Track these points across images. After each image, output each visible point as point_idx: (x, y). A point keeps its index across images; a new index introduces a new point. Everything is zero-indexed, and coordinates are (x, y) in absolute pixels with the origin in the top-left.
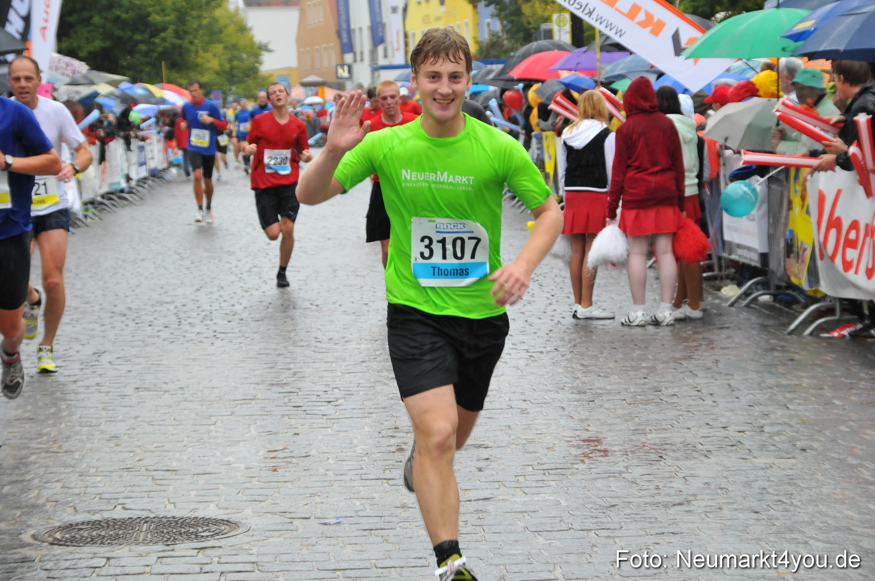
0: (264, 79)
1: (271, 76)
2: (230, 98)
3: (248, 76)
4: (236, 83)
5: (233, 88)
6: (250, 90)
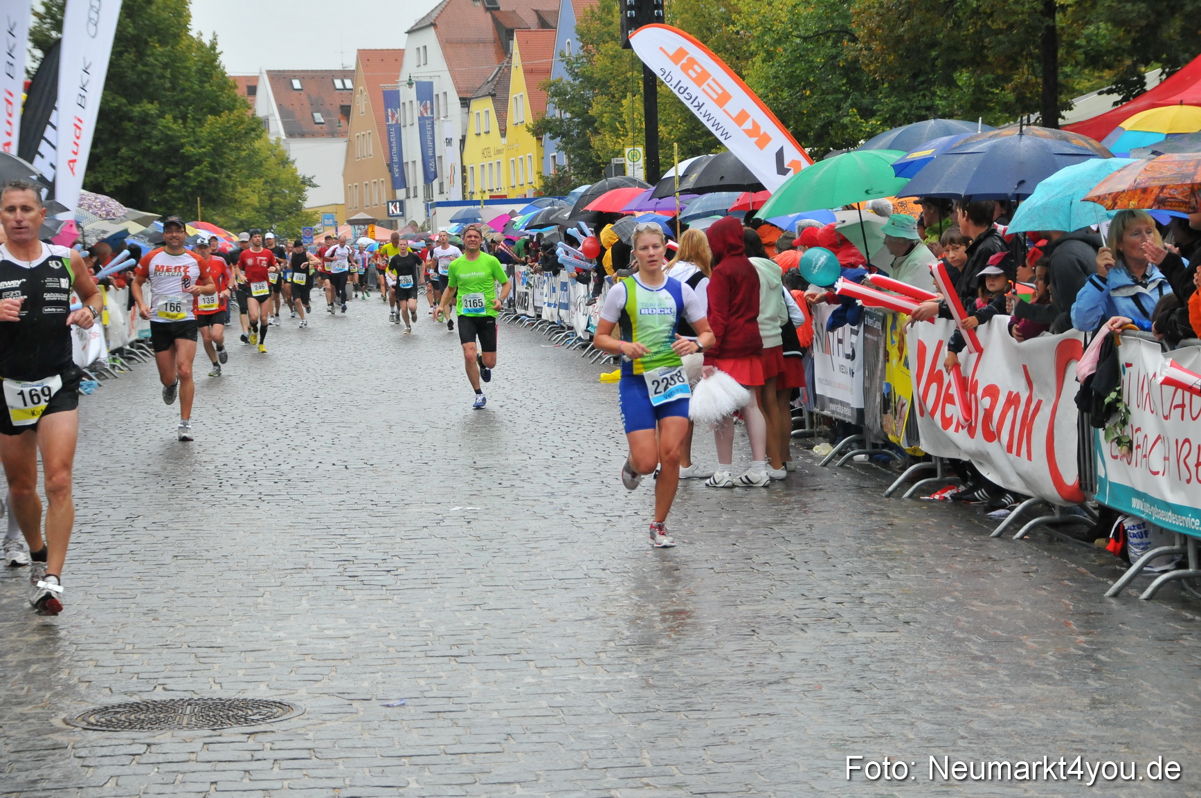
0: (308, 216)
1: (316, 213)
3: (290, 213)
4: (277, 221)
5: (274, 226)
6: (293, 229)
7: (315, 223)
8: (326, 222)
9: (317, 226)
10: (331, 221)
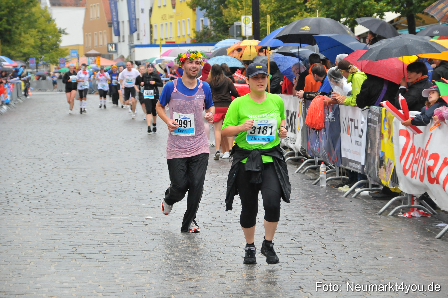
0: (63, 51)
1: (67, 49)
2: (41, 63)
3: (52, 49)
4: (45, 53)
5: (43, 56)
6: (53, 58)
7: (67, 54)
8: (73, 55)
9: (67, 57)
10: (75, 55)
